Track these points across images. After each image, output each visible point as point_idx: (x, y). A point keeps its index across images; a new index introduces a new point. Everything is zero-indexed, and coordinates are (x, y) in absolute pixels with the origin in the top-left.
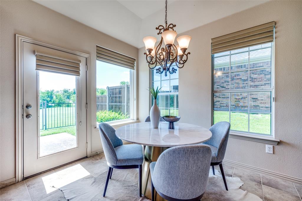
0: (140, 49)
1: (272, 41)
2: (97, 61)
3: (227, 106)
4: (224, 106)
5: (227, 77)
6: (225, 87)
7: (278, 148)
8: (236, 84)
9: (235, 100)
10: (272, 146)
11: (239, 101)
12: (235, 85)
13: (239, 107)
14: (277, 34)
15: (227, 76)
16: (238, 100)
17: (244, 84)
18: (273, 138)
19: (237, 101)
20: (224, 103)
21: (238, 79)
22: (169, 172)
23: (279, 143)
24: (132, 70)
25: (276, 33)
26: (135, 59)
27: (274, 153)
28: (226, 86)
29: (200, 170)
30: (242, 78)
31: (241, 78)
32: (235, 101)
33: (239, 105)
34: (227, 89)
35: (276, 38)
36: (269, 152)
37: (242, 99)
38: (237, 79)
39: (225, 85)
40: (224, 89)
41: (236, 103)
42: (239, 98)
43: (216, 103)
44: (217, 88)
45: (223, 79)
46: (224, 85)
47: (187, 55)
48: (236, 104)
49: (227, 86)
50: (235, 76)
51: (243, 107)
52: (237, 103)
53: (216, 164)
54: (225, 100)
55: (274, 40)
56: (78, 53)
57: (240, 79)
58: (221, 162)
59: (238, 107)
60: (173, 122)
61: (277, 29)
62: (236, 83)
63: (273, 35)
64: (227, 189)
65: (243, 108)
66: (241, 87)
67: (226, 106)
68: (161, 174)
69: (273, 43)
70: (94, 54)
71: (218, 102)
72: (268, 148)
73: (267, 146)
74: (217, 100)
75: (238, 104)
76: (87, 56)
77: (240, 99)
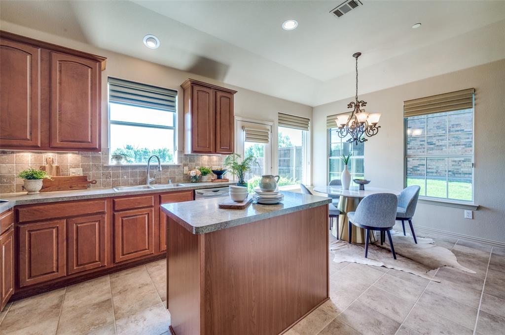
0: (315, 107)
1: (471, 108)
2: (279, 127)
3: (439, 173)
4: (432, 172)
5: (437, 129)
6: (435, 144)
7: (477, 213)
8: (454, 139)
9: (453, 163)
10: (471, 212)
11: (460, 165)
12: (454, 141)
13: (460, 174)
14: (477, 101)
15: (438, 126)
16: (458, 163)
17: (468, 138)
18: (473, 204)
19: (456, 165)
20: (433, 167)
21: (458, 131)
22: (368, 209)
23: (479, 208)
24: (306, 131)
25: (475, 99)
26: (309, 119)
27: (473, 218)
28: (437, 142)
29: (389, 208)
30: (465, 130)
31: (463, 130)
32: (453, 165)
33: (460, 172)
34: (438, 146)
35: (475, 105)
36: (469, 218)
37: (464, 161)
38: (456, 131)
39: (434, 140)
40: (432, 146)
41: (453, 167)
42: (460, 161)
43: (419, 167)
44: (421, 145)
45: (432, 131)
46: (432, 141)
47: (377, 128)
48: (454, 169)
49: (439, 142)
50: (453, 127)
51: (466, 174)
52: (456, 167)
53: (406, 219)
54: (434, 163)
55: (474, 106)
56: (266, 123)
57: (461, 130)
58: (411, 218)
59: (457, 174)
60: (363, 185)
61: (477, 96)
62: (454, 137)
63: (472, 102)
64: (416, 243)
65: (466, 176)
66: (463, 143)
67: (436, 173)
68: (362, 212)
69: (473, 110)
70: (277, 121)
71: (422, 166)
72: (467, 213)
73: (466, 211)
74: (421, 163)
75: (458, 169)
76: (271, 124)
77: (462, 162)
